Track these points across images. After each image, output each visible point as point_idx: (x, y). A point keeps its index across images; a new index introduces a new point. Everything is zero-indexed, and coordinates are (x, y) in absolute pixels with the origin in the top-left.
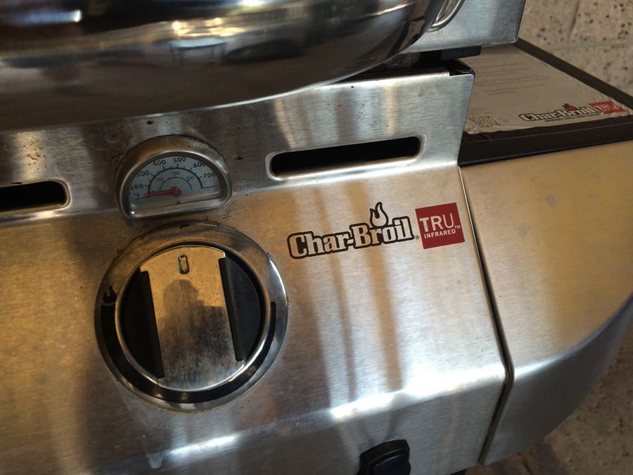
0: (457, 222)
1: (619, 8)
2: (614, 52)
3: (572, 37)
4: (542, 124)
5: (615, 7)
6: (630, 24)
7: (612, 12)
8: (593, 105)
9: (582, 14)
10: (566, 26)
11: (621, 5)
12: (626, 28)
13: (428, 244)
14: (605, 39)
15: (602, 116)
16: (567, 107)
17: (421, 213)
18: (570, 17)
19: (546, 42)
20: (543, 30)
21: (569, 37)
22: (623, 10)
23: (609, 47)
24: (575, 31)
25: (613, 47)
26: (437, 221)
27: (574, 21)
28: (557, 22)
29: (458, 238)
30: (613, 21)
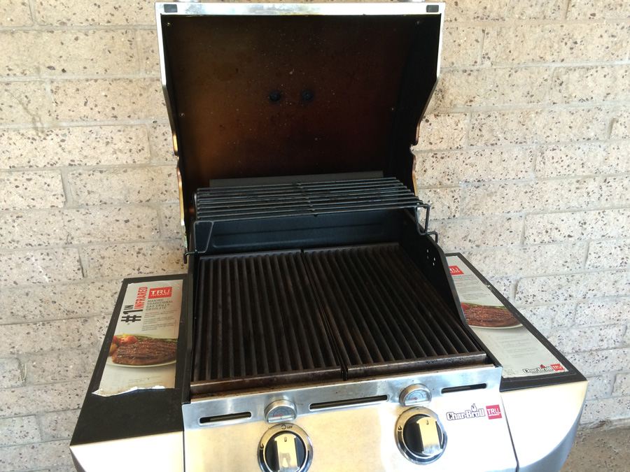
0: (500, 411)
1: (619, 249)
2: (618, 274)
3: (587, 266)
4: (531, 374)
5: (615, 248)
6: (627, 258)
7: (613, 251)
8: (552, 365)
9: (592, 253)
10: (582, 260)
11: (620, 247)
12: (625, 260)
13: (491, 418)
14: (610, 267)
15: (554, 372)
16: (542, 366)
17: (488, 407)
18: (584, 255)
19: (569, 269)
20: (566, 262)
21: (585, 266)
22: (621, 250)
23: (615, 272)
24: (588, 263)
25: (617, 272)
26: (493, 410)
27: (587, 257)
28: (575, 257)
29: (500, 416)
30: (615, 256)
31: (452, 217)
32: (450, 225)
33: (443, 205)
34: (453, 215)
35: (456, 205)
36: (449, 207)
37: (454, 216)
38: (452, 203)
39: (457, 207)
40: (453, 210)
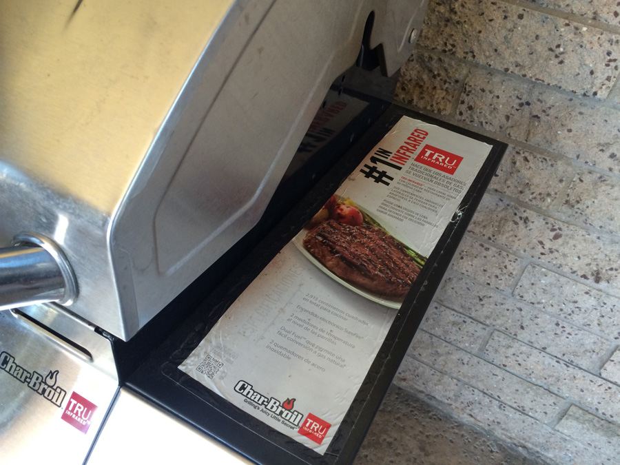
8: (309, 417)
13: (65, 417)
16: (287, 403)
31: (590, 94)
32: (583, 110)
33: (582, 64)
34: (594, 90)
35: (609, 72)
36: (592, 73)
37: (595, 94)
38: (601, 66)
39: (608, 79)
40: (598, 82)
